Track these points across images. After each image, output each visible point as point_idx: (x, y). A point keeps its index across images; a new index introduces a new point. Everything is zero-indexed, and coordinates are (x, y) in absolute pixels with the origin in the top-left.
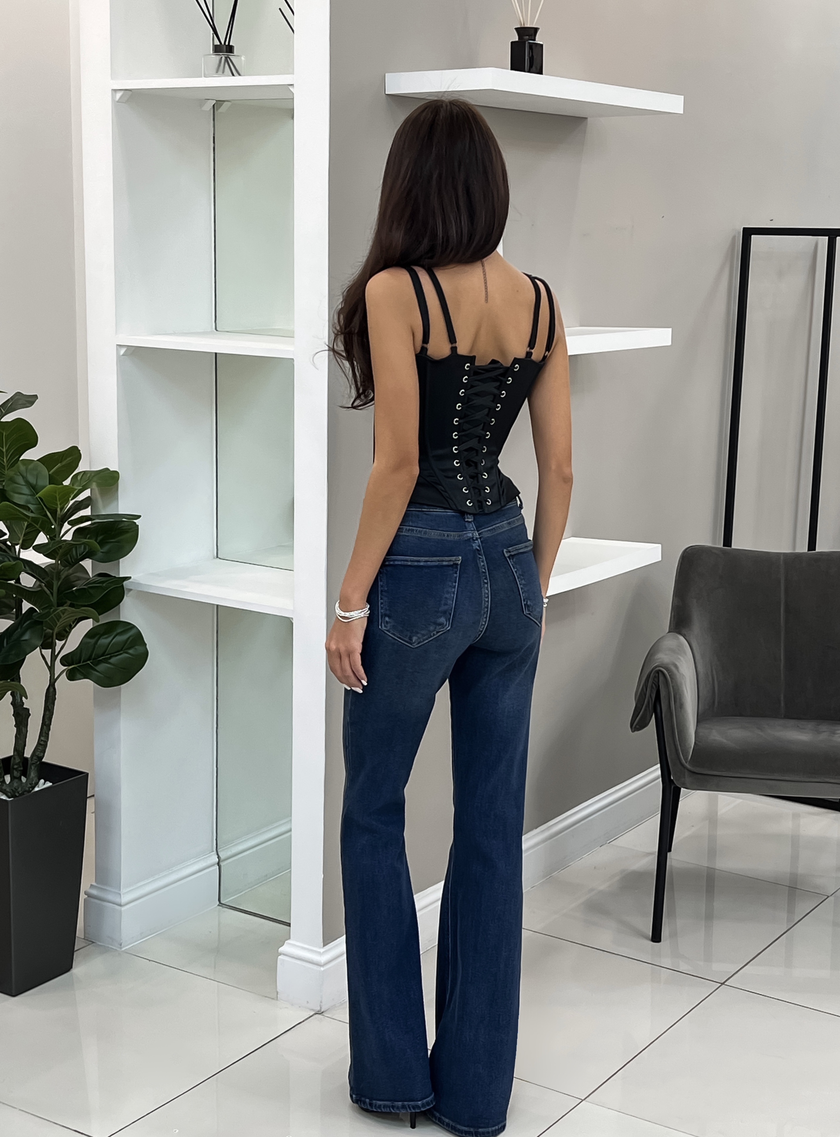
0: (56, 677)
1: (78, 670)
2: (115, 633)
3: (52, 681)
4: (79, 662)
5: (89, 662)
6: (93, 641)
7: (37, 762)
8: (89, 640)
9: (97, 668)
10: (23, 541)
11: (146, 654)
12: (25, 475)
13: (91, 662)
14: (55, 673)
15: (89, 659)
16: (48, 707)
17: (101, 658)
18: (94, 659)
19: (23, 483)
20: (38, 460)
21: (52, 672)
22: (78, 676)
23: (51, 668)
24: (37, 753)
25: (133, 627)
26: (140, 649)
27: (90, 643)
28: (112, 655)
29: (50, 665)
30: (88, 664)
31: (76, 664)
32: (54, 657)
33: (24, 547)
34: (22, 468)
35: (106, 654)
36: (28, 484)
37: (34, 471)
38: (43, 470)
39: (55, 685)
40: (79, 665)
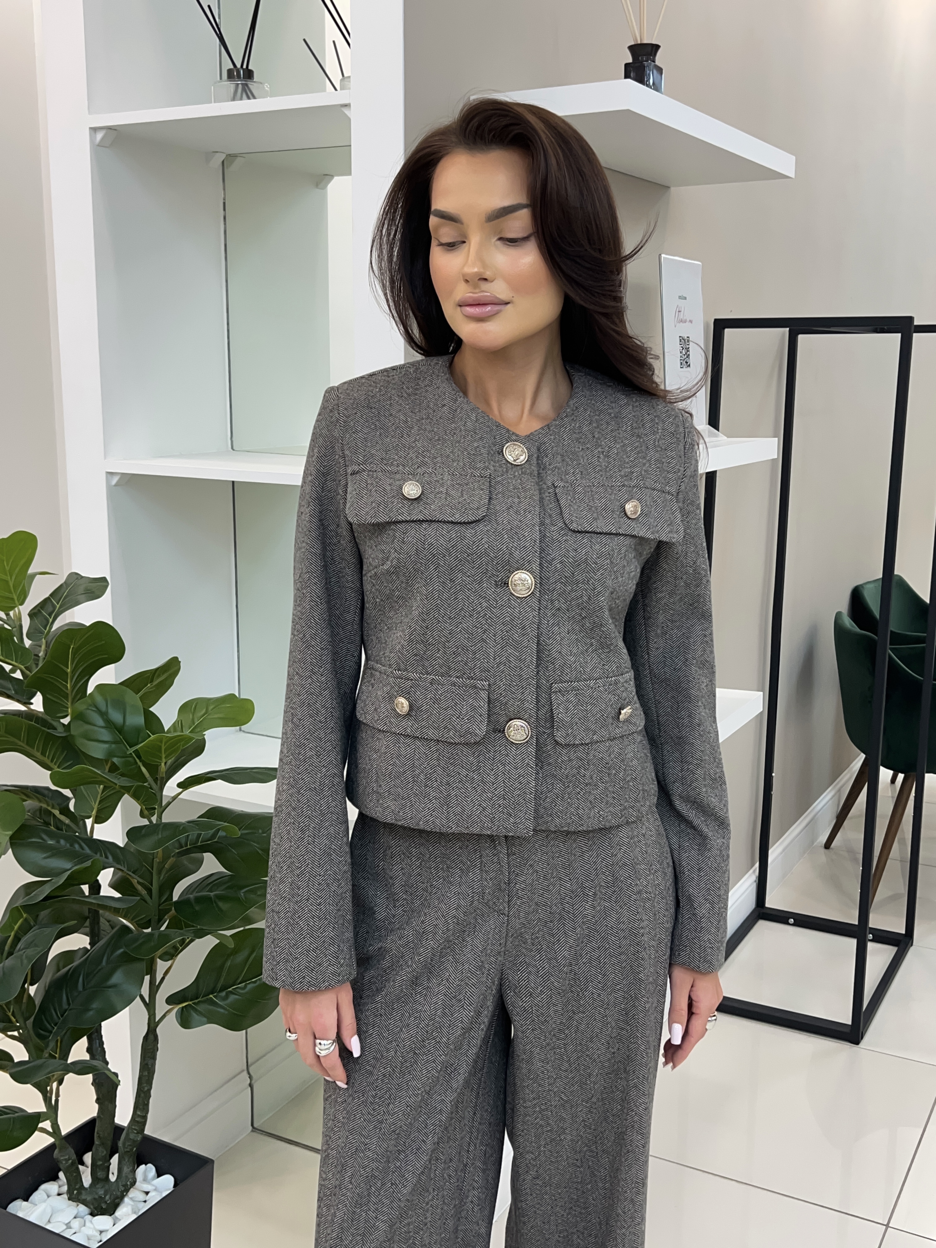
0: (157, 1020)
1: (196, 1010)
2: (251, 948)
3: (152, 1025)
4: (197, 998)
5: (211, 996)
6: (218, 964)
7: (132, 1149)
8: (212, 964)
9: (223, 1004)
10: (99, 811)
12: (103, 709)
13: (214, 996)
14: (157, 1012)
15: (212, 993)
16: (147, 1064)
17: (230, 989)
18: (221, 990)
20: (121, 684)
21: (152, 1012)
23: (150, 1006)
24: (132, 1136)
27: (213, 969)
28: (248, 983)
29: (148, 1001)
30: (211, 998)
31: (191, 1001)
32: (154, 988)
33: (101, 819)
34: (99, 699)
35: (239, 981)
36: (110, 725)
37: (120, 705)
38: (133, 699)
39: (158, 1030)
40: (196, 1001)
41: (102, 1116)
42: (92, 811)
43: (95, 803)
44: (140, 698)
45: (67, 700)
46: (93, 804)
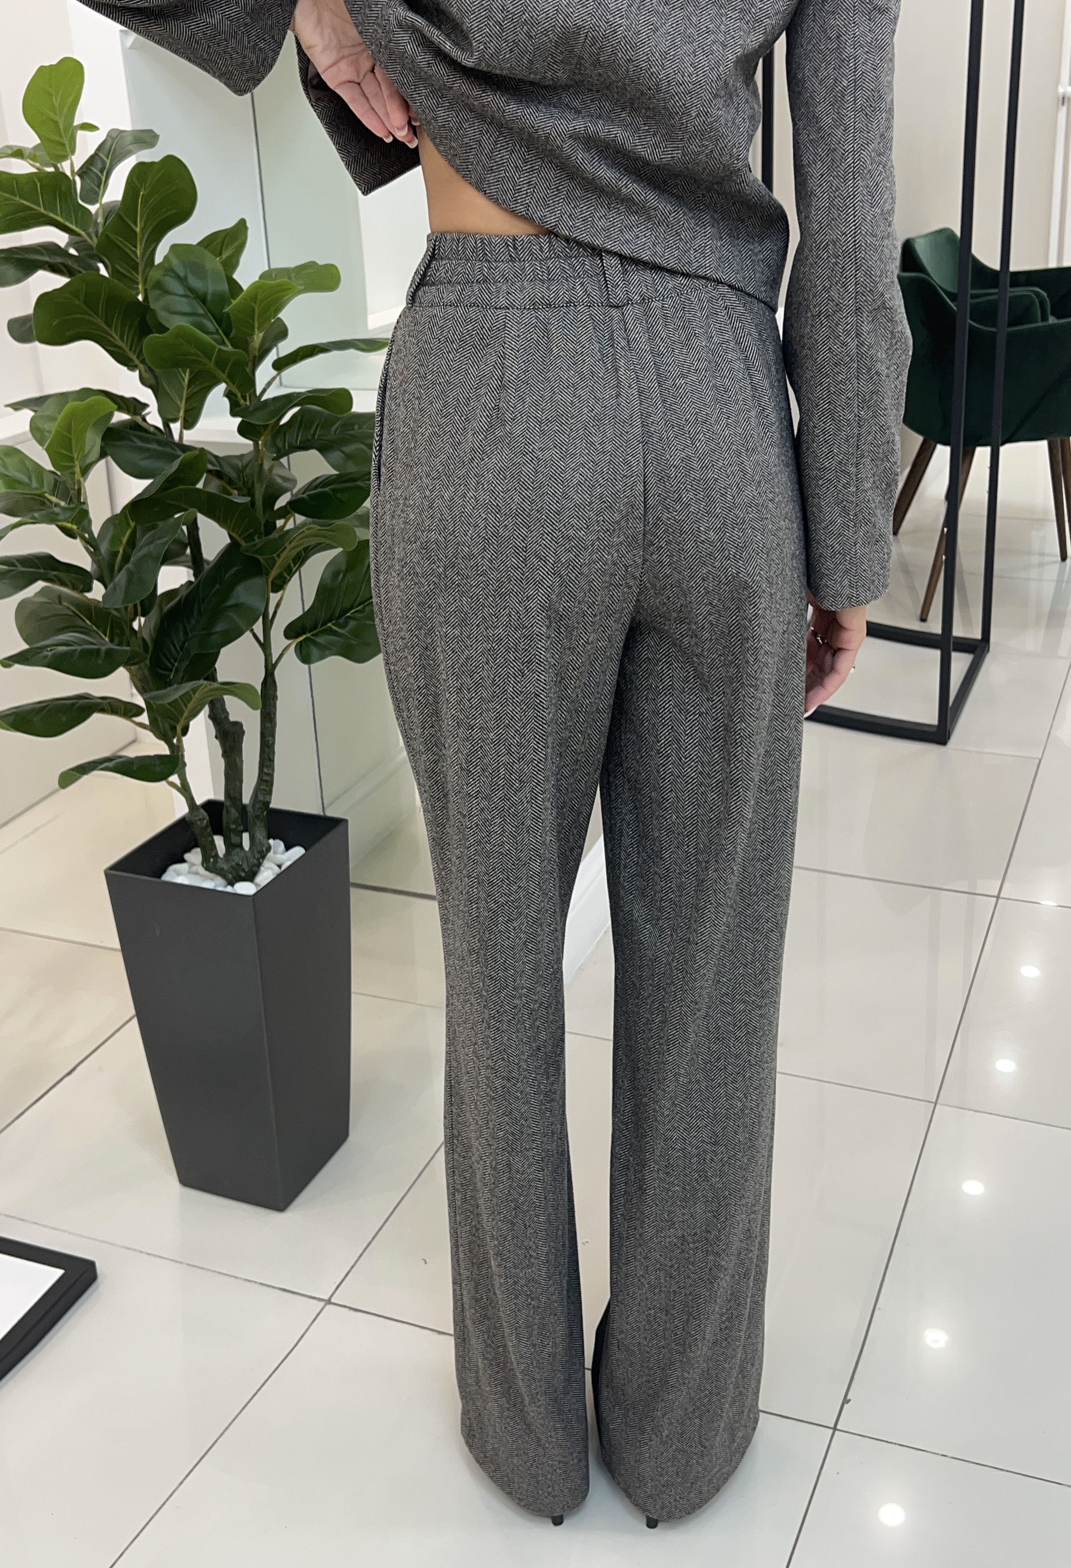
0: (274, 660)
1: (315, 641)
3: (269, 667)
4: (315, 629)
5: (329, 625)
7: (262, 812)
12: (182, 274)
14: (273, 651)
15: (330, 622)
16: (269, 713)
19: (181, 291)
20: (199, 244)
21: (268, 652)
22: (317, 652)
23: (264, 643)
24: (261, 797)
29: (261, 637)
30: (329, 628)
31: (313, 632)
32: (268, 619)
33: (190, 421)
34: (175, 262)
36: (191, 293)
40: (316, 633)
41: (230, 772)
42: (179, 412)
43: (181, 401)
44: (221, 263)
45: (137, 273)
46: (179, 403)
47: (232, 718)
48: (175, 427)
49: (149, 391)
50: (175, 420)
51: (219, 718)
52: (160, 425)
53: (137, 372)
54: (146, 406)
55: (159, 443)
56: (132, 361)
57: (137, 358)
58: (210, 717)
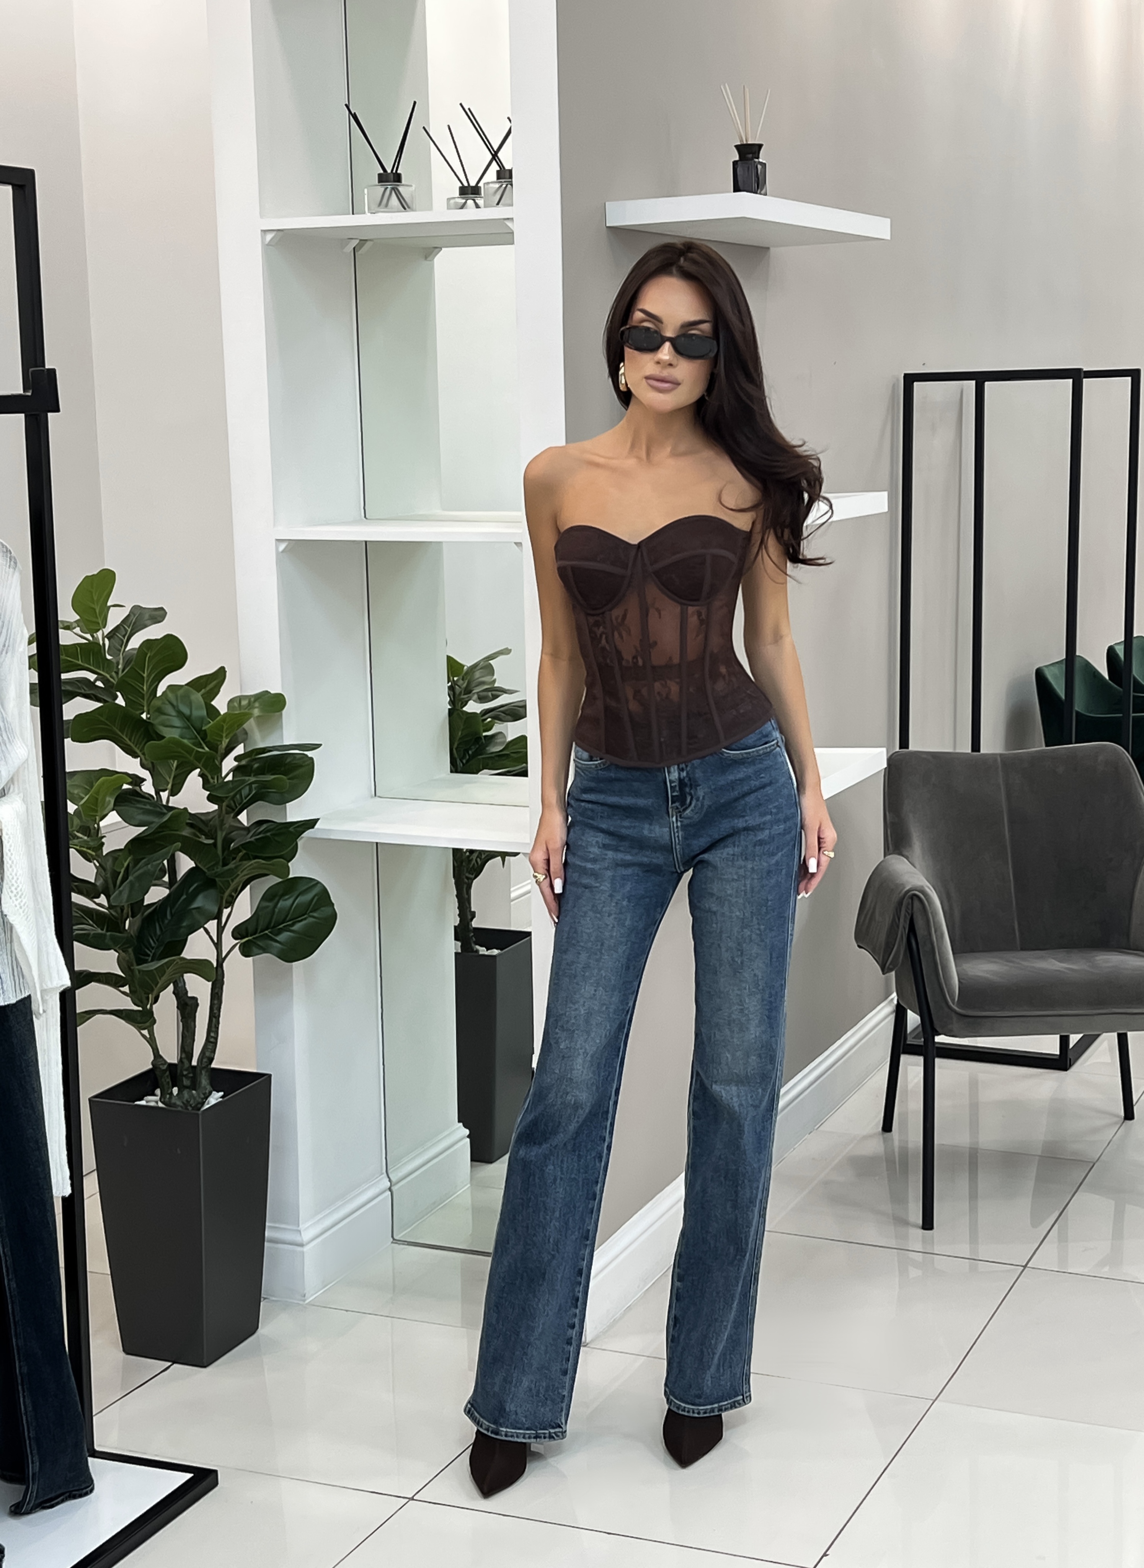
0: (224, 955)
1: (255, 943)
2: (297, 893)
3: (220, 960)
4: (255, 934)
5: (266, 932)
6: (271, 904)
7: (207, 1066)
8: (266, 904)
9: (278, 938)
10: (172, 786)
11: (334, 916)
12: (175, 703)
13: (270, 932)
14: (224, 948)
15: (267, 929)
16: (217, 993)
17: (281, 926)
18: (274, 927)
19: (174, 713)
20: (187, 685)
21: (219, 948)
22: (255, 950)
23: (218, 945)
24: (208, 1054)
25: (318, 883)
26: (326, 911)
27: (267, 907)
28: (295, 920)
29: (216, 941)
30: (266, 934)
31: (251, 936)
32: (220, 929)
33: (174, 792)
34: (170, 695)
35: (288, 919)
36: (180, 714)
37: (186, 699)
38: (197, 697)
39: (225, 965)
40: (254, 936)
41: (186, 1033)
42: (168, 785)
43: (170, 778)
44: (202, 696)
45: (143, 699)
46: (168, 779)
47: (189, 995)
48: (164, 795)
49: (148, 772)
50: (164, 791)
51: (181, 994)
52: (153, 793)
53: (139, 759)
54: (144, 780)
55: (151, 804)
56: (136, 753)
57: (141, 751)
58: (174, 993)
